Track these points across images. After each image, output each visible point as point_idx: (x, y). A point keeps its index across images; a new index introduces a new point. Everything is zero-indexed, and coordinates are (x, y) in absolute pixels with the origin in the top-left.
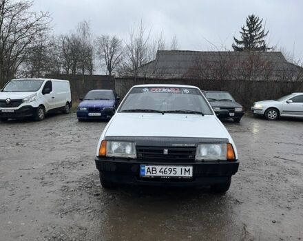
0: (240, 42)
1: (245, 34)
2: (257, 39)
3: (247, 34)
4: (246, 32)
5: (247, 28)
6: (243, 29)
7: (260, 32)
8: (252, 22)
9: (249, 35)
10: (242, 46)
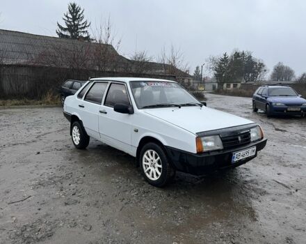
0: (65, 30)
1: (68, 21)
2: (81, 28)
3: (70, 22)
4: (70, 20)
5: (70, 16)
6: (67, 16)
7: (83, 22)
8: (74, 10)
9: (72, 23)
10: (67, 33)
